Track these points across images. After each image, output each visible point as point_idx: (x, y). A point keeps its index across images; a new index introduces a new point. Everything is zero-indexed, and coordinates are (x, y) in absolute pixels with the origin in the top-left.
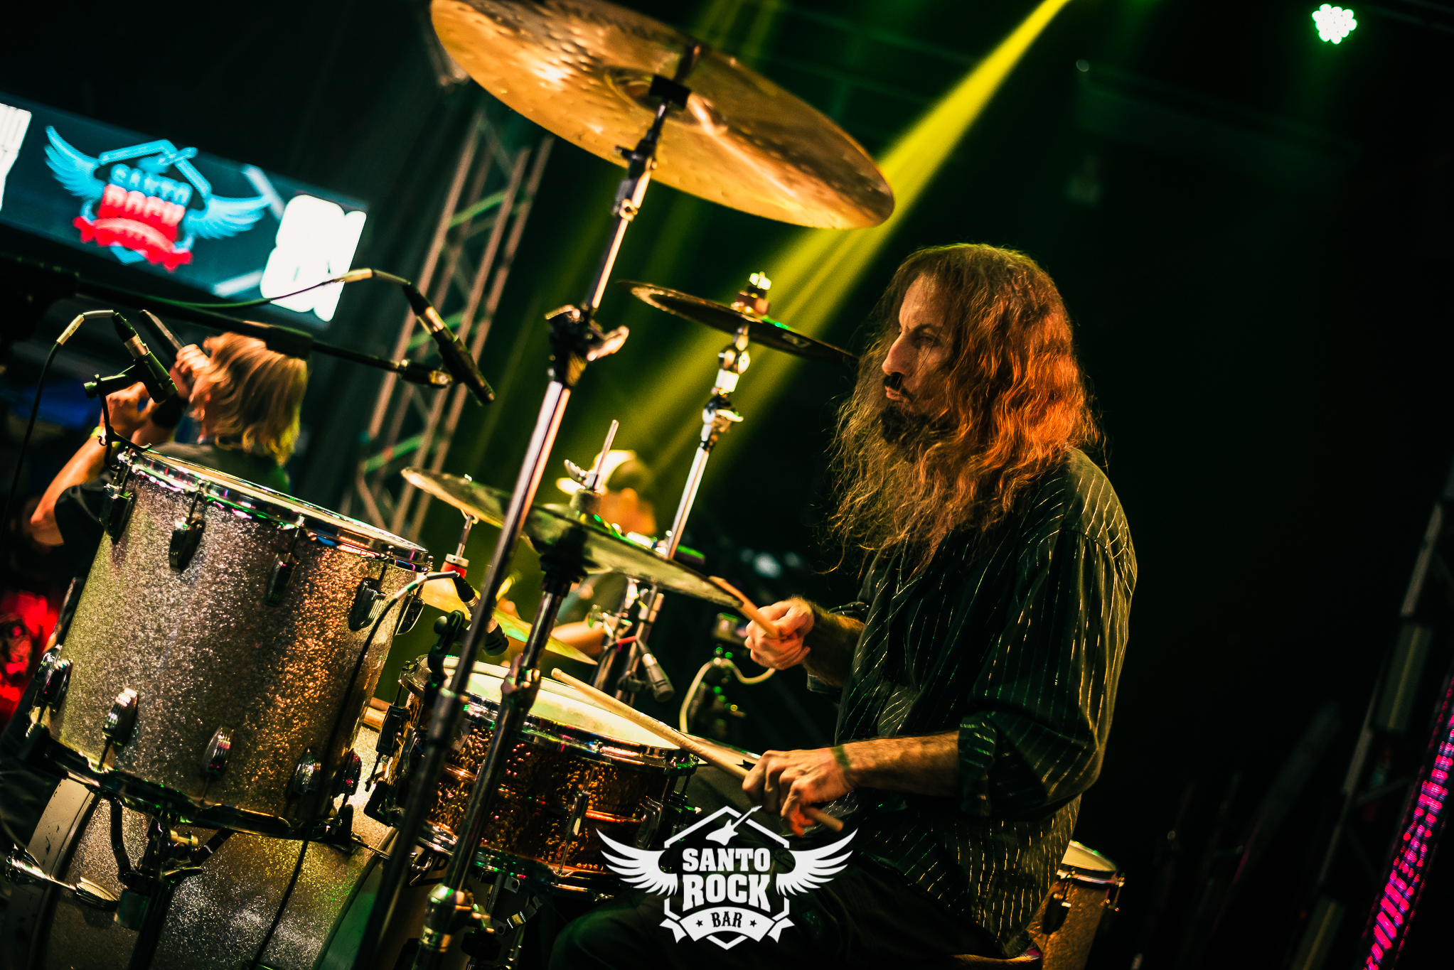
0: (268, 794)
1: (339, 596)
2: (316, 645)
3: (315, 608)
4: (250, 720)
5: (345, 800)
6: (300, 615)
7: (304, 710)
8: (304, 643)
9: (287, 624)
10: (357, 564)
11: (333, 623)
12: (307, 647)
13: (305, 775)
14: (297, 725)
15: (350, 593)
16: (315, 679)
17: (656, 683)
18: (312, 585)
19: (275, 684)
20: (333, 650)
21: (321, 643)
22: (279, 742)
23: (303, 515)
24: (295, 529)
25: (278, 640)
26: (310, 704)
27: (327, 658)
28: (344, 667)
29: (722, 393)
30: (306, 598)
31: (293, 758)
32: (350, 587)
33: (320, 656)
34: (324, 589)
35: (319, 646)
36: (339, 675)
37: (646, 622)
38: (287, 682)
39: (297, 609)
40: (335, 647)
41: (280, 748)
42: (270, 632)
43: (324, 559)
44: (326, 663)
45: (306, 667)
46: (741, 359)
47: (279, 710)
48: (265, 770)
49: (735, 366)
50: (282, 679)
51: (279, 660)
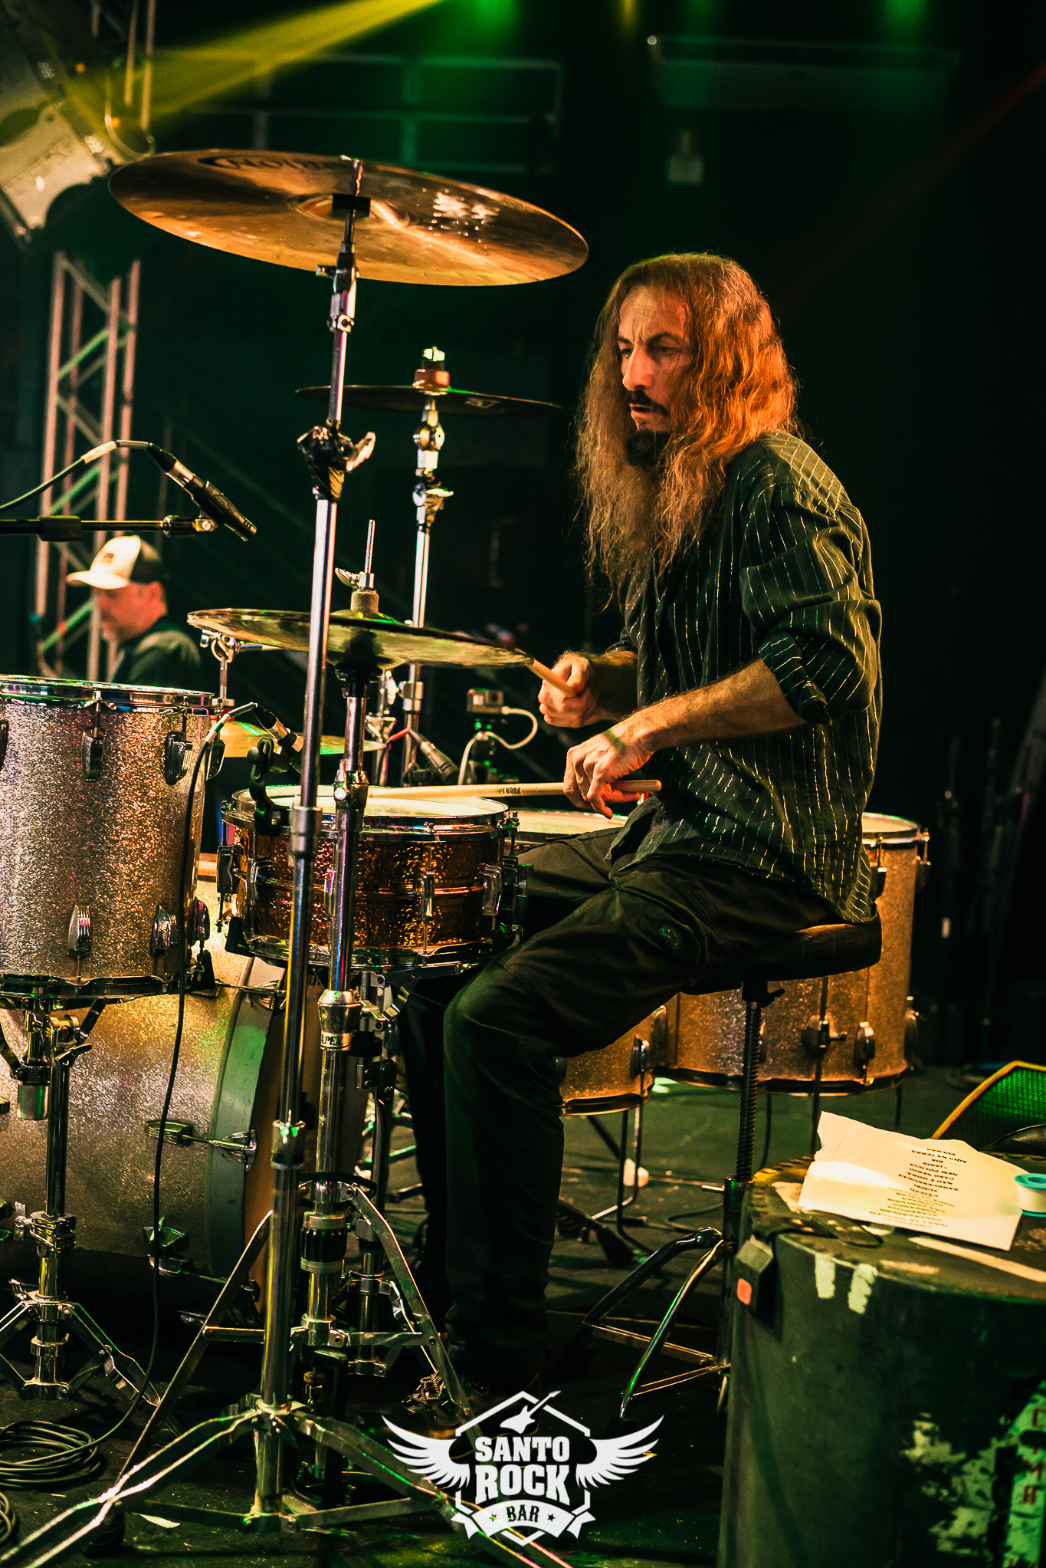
0: (135, 956)
1: (150, 756)
2: (142, 807)
3: (131, 773)
4: (100, 893)
5: (202, 946)
7: (147, 871)
8: (130, 808)
9: (110, 795)
10: (159, 720)
11: (151, 782)
12: (134, 811)
13: (162, 932)
14: (145, 886)
15: (159, 751)
16: (149, 839)
17: (441, 767)
18: (124, 752)
19: (115, 853)
20: (157, 808)
21: (145, 804)
22: (132, 906)
23: (98, 689)
24: (95, 704)
25: (107, 812)
26: (150, 864)
27: (154, 817)
28: (171, 821)
29: (426, 473)
30: (121, 765)
31: (149, 918)
32: (158, 744)
33: (148, 816)
34: (135, 753)
35: (145, 807)
36: (168, 830)
37: (412, 712)
38: (125, 848)
40: (159, 804)
41: (135, 912)
42: (98, 806)
43: (128, 725)
45: (138, 830)
46: (436, 435)
47: (125, 877)
48: (127, 936)
49: (432, 443)
50: (119, 848)
51: (112, 830)
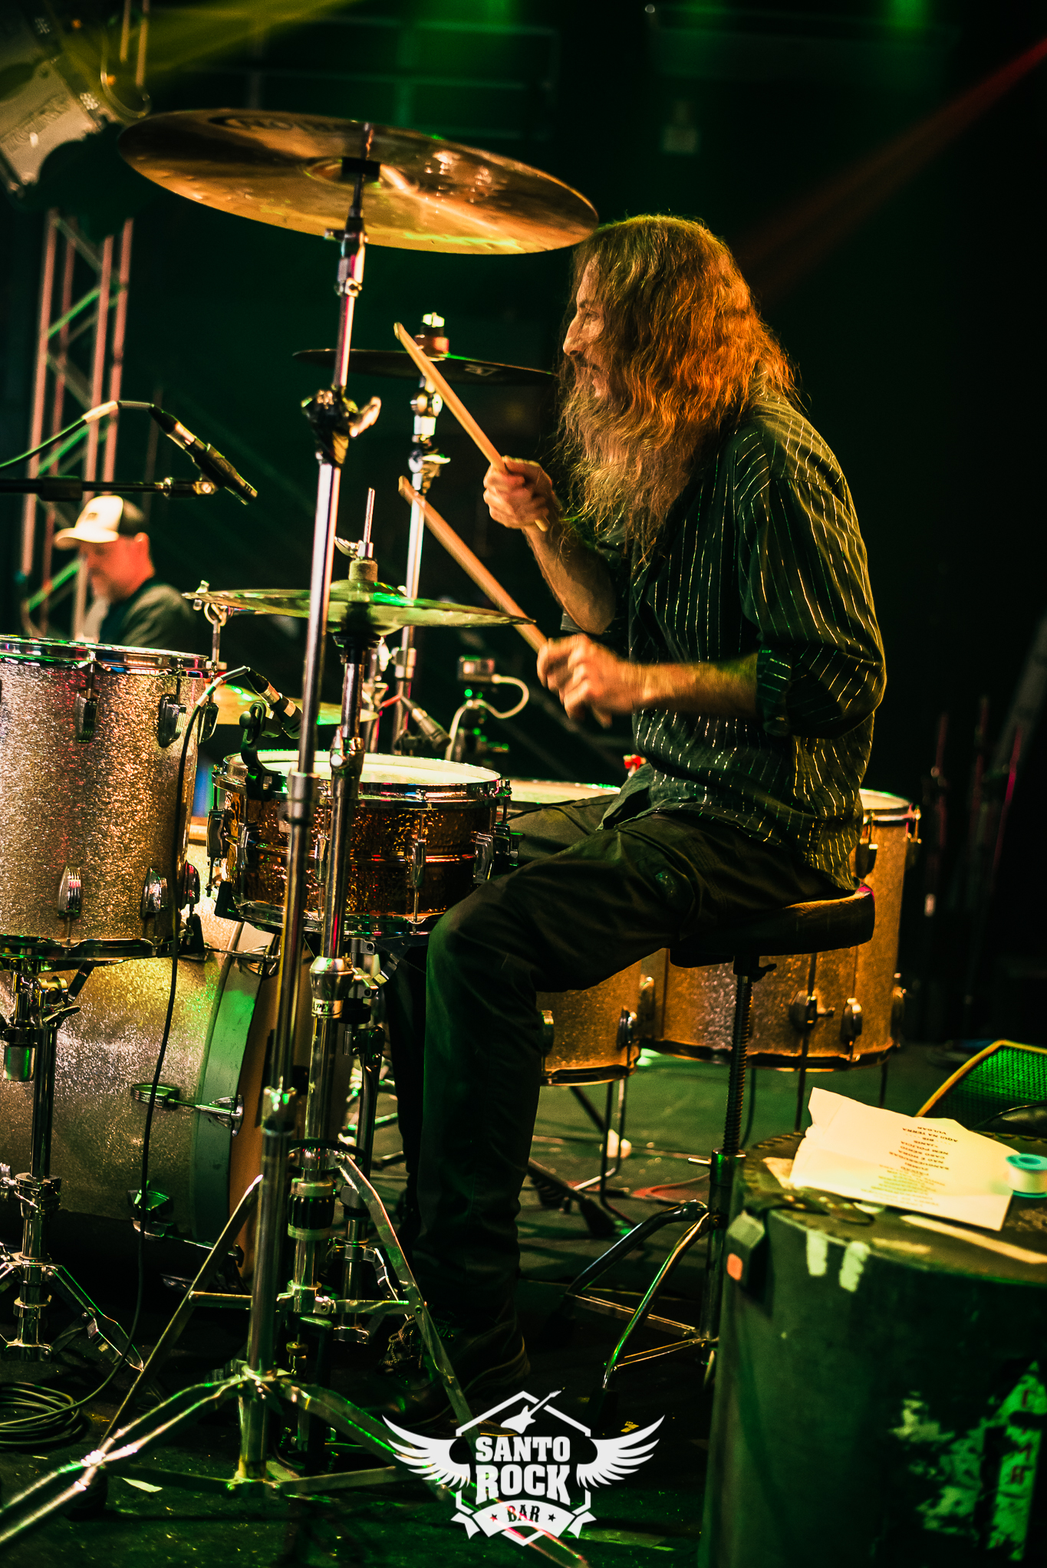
0: (125, 919)
1: (144, 718)
2: (134, 769)
3: (124, 735)
4: (91, 855)
5: (192, 909)
6: (113, 744)
7: (139, 833)
8: (122, 769)
9: (103, 756)
10: (153, 682)
11: (144, 744)
12: (127, 773)
13: (152, 895)
14: (137, 849)
15: (153, 713)
16: (141, 801)
17: (431, 735)
18: (117, 714)
19: (106, 815)
20: (150, 770)
21: (138, 767)
22: (123, 869)
24: (89, 665)
25: (99, 773)
26: (142, 827)
27: (147, 779)
28: (164, 784)
29: (423, 439)
30: (114, 727)
31: (140, 881)
32: (152, 707)
33: (141, 779)
34: (128, 715)
35: (137, 769)
36: (161, 793)
37: (404, 679)
38: (117, 810)
39: (109, 740)
40: (152, 767)
41: (125, 874)
42: (91, 767)
43: (122, 686)
44: (147, 784)
45: (130, 792)
46: (434, 401)
47: (116, 839)
48: (117, 898)
49: (430, 409)
50: (111, 810)
51: (105, 792)
